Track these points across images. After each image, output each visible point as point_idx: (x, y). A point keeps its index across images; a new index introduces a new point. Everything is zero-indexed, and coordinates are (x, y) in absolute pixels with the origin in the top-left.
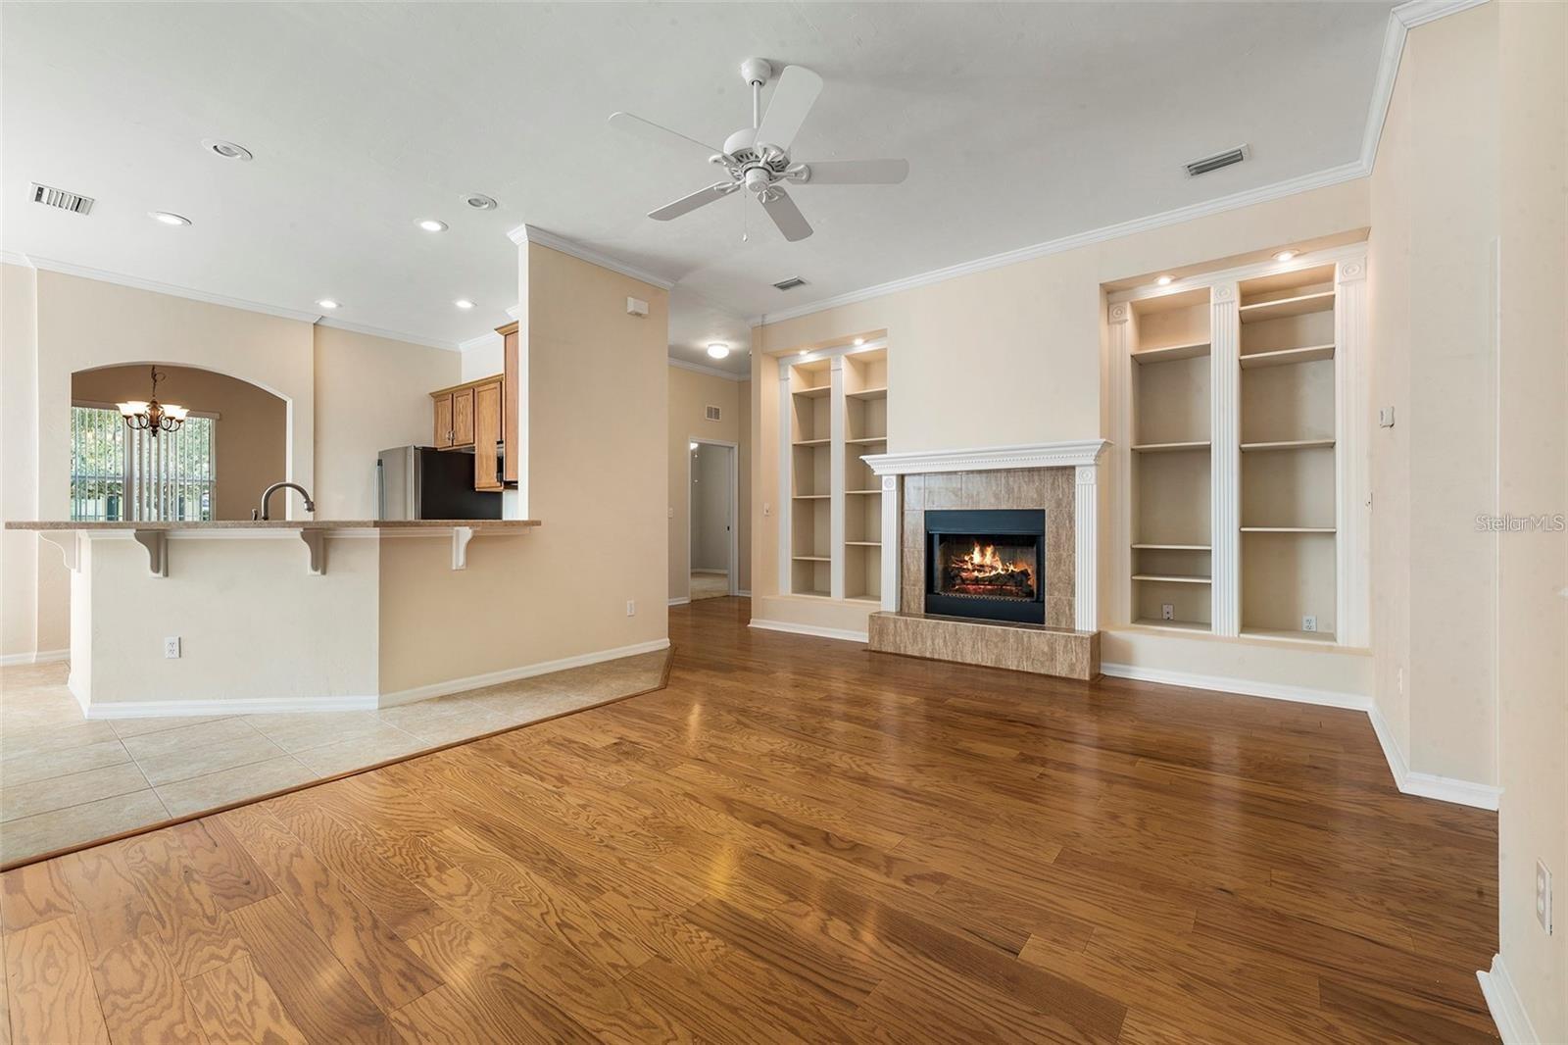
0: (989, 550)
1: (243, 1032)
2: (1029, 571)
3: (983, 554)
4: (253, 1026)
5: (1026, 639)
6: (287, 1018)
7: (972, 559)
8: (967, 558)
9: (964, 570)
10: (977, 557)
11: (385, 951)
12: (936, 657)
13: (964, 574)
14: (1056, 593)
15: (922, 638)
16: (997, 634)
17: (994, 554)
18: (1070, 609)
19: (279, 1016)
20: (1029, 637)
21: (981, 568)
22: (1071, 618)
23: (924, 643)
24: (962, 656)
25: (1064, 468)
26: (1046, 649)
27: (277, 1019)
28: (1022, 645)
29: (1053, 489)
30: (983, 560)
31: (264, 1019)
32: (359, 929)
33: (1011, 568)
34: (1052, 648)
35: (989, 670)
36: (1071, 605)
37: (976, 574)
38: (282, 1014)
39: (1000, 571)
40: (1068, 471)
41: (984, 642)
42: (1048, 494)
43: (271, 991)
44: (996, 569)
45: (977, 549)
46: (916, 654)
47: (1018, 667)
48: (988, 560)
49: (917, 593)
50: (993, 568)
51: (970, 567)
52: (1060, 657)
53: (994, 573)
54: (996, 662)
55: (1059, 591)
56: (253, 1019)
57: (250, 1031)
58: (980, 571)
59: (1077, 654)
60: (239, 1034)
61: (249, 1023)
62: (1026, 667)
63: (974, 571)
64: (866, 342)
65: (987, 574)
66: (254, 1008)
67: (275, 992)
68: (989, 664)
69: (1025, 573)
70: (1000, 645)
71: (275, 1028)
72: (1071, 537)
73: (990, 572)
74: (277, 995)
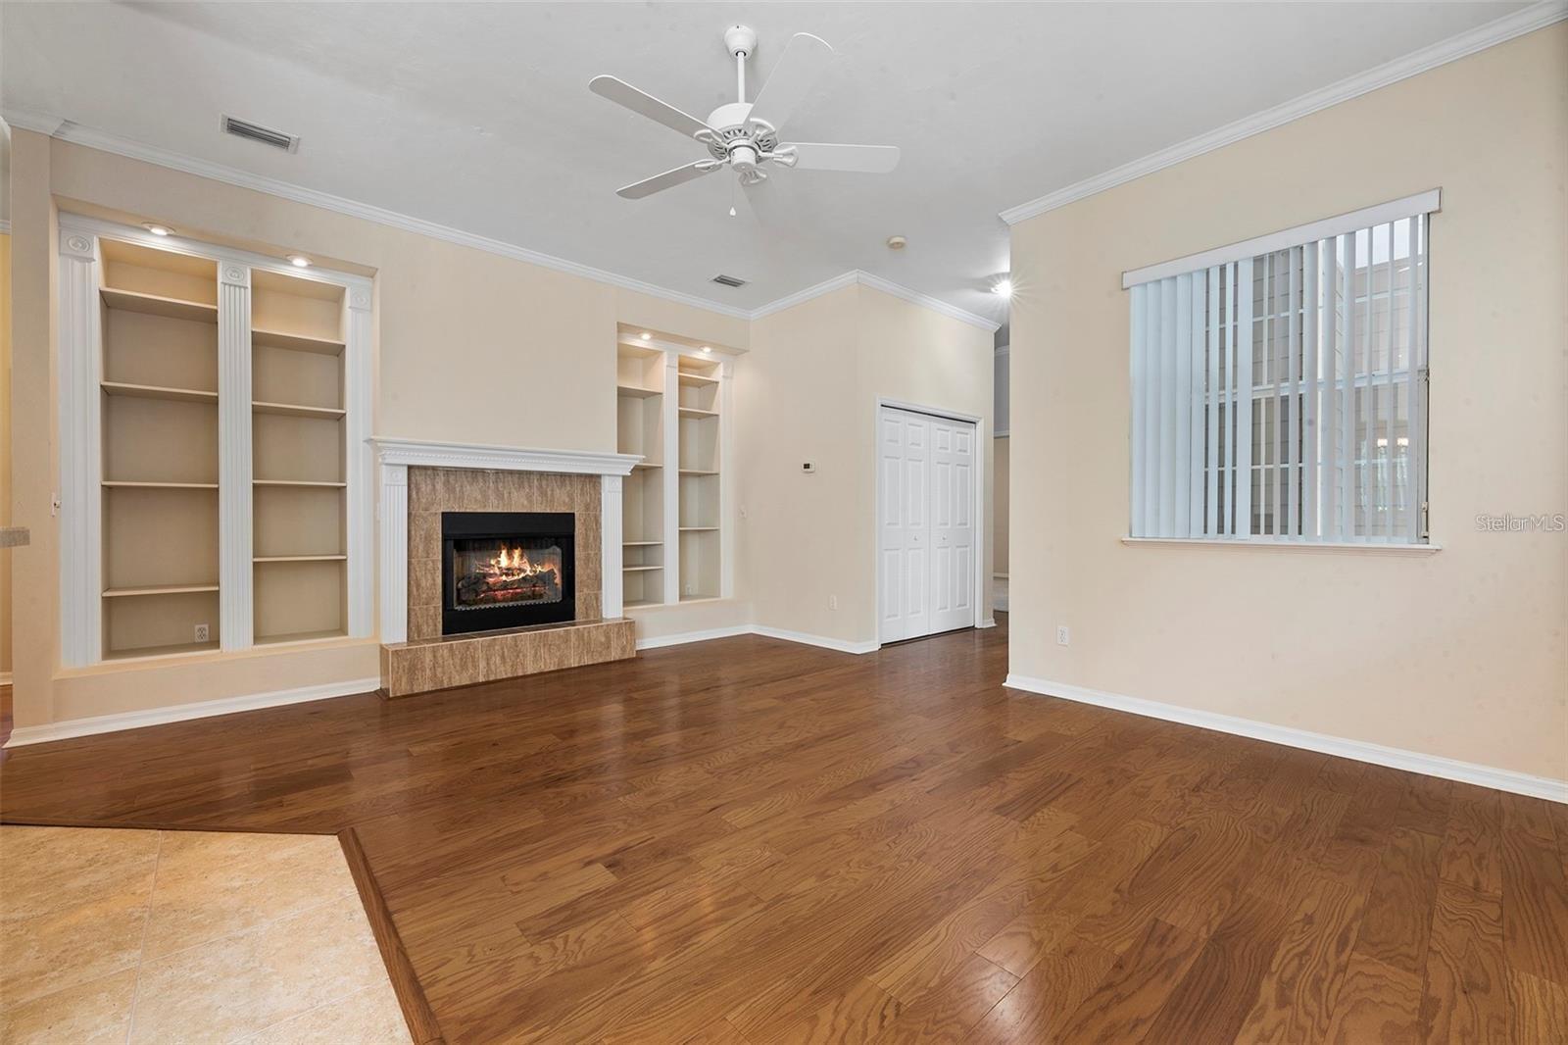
0: (517, 553)
1: (1293, 1027)
2: (556, 571)
3: (510, 556)
4: (1282, 1022)
5: (586, 635)
6: (1257, 1001)
7: (498, 562)
8: (493, 562)
9: (491, 575)
10: (504, 560)
11: (1141, 966)
12: (492, 678)
13: (491, 580)
14: (585, 590)
15: (473, 661)
16: (560, 636)
17: (522, 556)
18: (597, 603)
19: (1260, 1008)
20: (589, 632)
21: (509, 572)
22: (598, 609)
23: (475, 667)
24: (523, 668)
25: (591, 476)
26: (603, 639)
27: (1264, 1008)
28: (583, 640)
29: (582, 494)
30: (508, 564)
31: (1272, 1017)
32: (1120, 999)
33: (539, 569)
34: (608, 638)
35: (553, 675)
36: (597, 598)
37: (504, 578)
38: (1256, 1008)
39: (528, 572)
40: (594, 479)
41: (547, 647)
42: (578, 499)
43: (1241, 1032)
44: (525, 571)
45: (504, 552)
46: (468, 682)
47: (580, 661)
48: (516, 562)
49: (432, 612)
50: (521, 570)
51: (497, 571)
52: (613, 644)
53: (522, 575)
54: (558, 665)
55: (588, 587)
56: (1278, 1026)
57: (1288, 1020)
58: (507, 575)
59: (627, 636)
60: (1297, 1028)
61: (1282, 1027)
62: (587, 661)
63: (501, 575)
64: (309, 267)
65: (516, 578)
66: (1267, 1034)
67: (1239, 1028)
68: (552, 669)
69: (551, 572)
70: (562, 646)
71: (1272, 1005)
72: (598, 538)
73: (518, 575)
74: (1241, 1025)
